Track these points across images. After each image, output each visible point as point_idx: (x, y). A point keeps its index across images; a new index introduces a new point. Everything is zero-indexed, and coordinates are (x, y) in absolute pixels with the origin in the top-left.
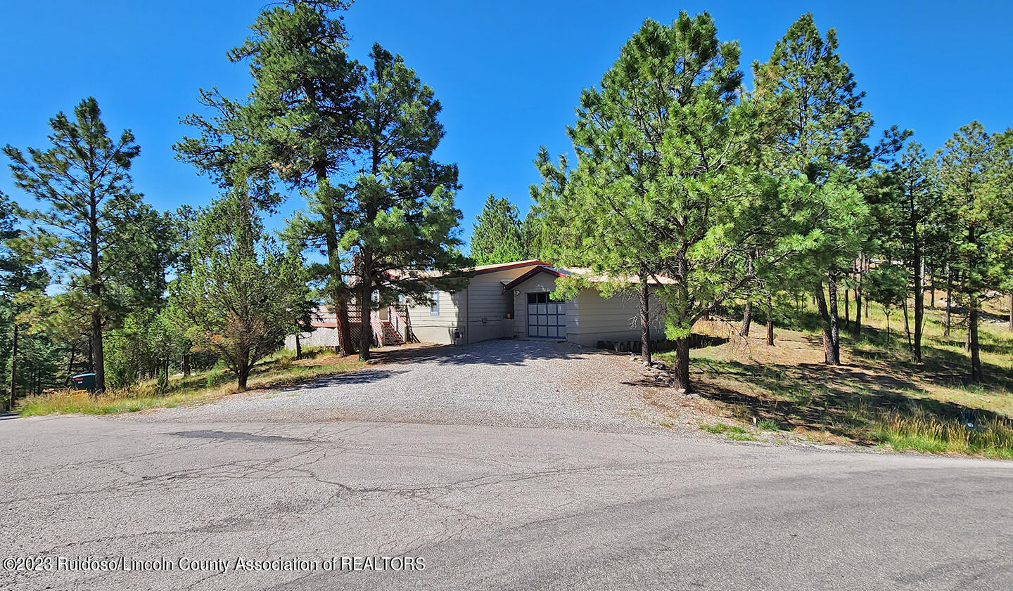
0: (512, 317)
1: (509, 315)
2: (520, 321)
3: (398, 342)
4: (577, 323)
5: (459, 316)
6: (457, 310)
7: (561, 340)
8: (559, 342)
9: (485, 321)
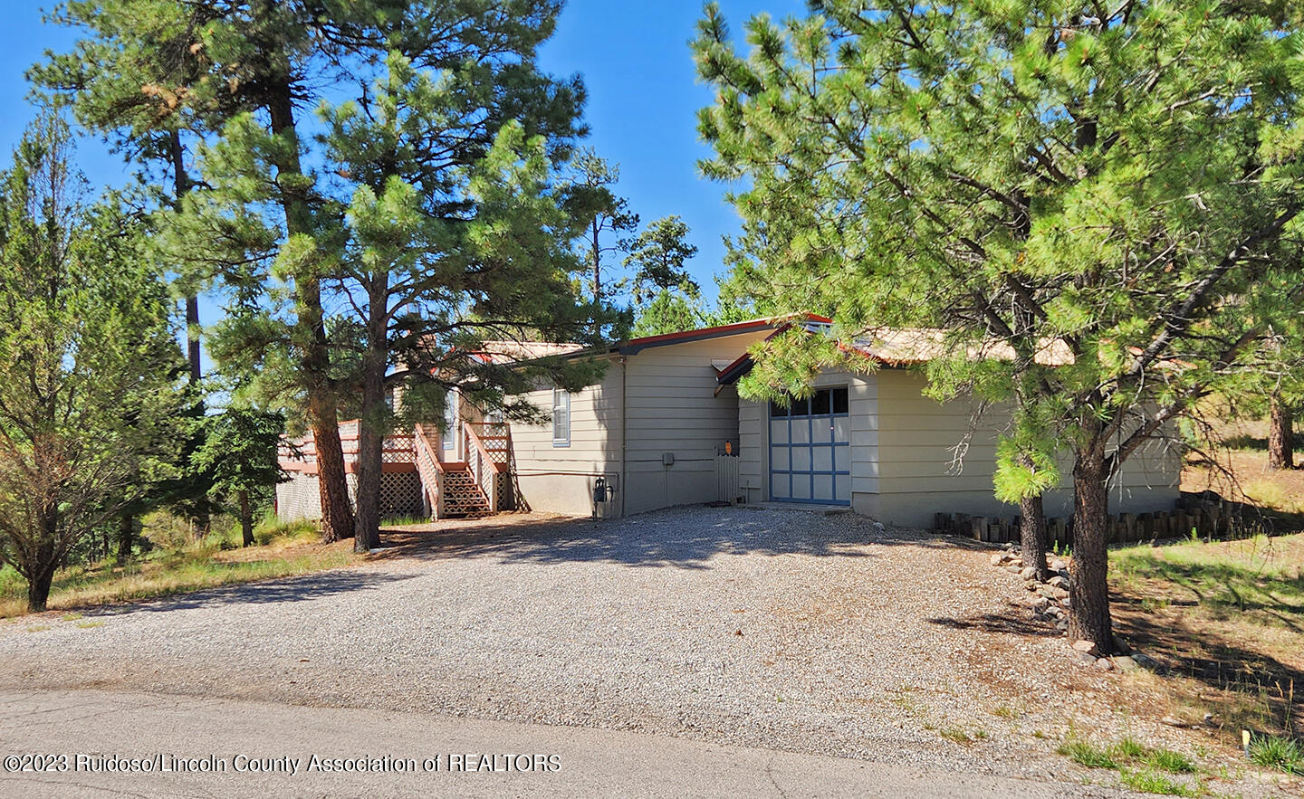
0: (736, 452)
1: (728, 447)
2: (751, 465)
3: (475, 511)
4: (875, 467)
5: (607, 449)
6: (604, 433)
7: (839, 508)
8: (829, 514)
9: (669, 462)
